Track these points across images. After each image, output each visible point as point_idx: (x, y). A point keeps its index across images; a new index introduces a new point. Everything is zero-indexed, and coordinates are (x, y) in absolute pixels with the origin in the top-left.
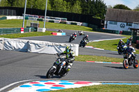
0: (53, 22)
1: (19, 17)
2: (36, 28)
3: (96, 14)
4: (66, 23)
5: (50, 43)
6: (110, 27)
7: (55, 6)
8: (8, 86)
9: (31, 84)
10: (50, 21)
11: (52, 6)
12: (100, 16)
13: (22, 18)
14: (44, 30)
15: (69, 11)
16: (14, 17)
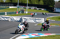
0: (31, 9)
1: (15, 7)
2: (23, 12)
3: (50, 5)
4: (36, 9)
5: (31, 18)
6: (57, 10)
7: (31, 2)
8: (16, 36)
9: (26, 35)
10: (29, 9)
11: (30, 2)
12: (52, 6)
13: (16, 7)
14: (27, 12)
15: (38, 4)
16: (13, 7)
